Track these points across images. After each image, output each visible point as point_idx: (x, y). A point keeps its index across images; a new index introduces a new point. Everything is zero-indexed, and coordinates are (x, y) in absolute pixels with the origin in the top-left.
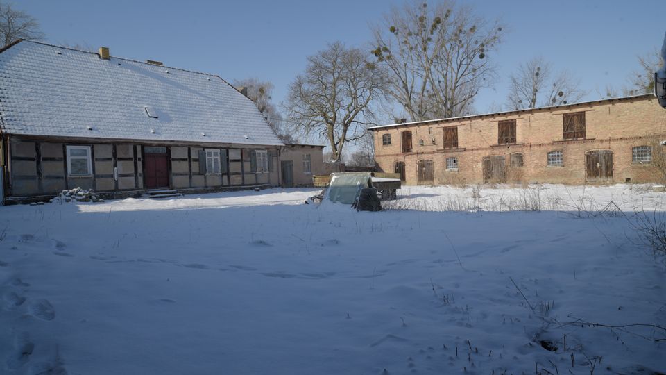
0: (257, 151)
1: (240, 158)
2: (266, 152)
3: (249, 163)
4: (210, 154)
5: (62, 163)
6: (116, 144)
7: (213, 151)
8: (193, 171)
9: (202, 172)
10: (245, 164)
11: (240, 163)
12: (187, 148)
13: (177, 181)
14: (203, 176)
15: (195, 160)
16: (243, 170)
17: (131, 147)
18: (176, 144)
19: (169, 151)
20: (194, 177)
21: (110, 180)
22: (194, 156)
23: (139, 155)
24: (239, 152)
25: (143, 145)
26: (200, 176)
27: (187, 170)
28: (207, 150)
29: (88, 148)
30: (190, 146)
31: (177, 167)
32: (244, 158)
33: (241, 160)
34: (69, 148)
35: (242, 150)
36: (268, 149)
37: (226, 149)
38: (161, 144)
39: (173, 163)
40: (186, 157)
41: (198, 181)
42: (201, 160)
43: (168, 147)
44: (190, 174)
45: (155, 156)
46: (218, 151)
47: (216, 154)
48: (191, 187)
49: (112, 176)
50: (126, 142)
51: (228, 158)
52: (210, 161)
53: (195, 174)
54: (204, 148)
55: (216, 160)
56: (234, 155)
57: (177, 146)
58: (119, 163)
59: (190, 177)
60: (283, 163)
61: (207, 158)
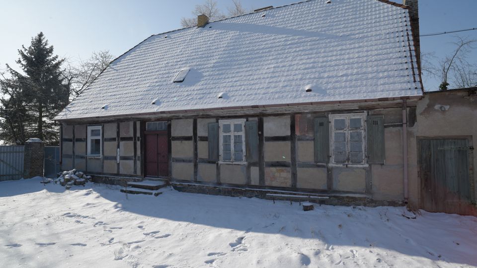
0: (333, 118)
1: (288, 133)
2: (363, 116)
3: (312, 143)
4: (227, 128)
5: (85, 143)
6: (119, 121)
7: (232, 122)
8: (200, 156)
9: (213, 160)
10: (299, 144)
11: (289, 143)
12: (191, 121)
14: (215, 165)
15: (203, 139)
16: (293, 159)
17: (131, 123)
18: (177, 116)
19: (169, 126)
20: (201, 166)
21: (113, 162)
22: (201, 132)
23: (138, 135)
24: (287, 121)
25: (143, 120)
26: (209, 165)
27: (190, 154)
28: (222, 122)
29: (100, 128)
30: (196, 117)
31: (180, 150)
32: (298, 133)
33: (292, 138)
34: (90, 128)
35: (293, 117)
36: (368, 109)
37: (257, 117)
39: (173, 143)
40: (191, 134)
41: (207, 172)
42: (212, 139)
43: (169, 120)
44: (196, 161)
45: (157, 134)
46: (242, 121)
47: (238, 128)
48: (196, 181)
49: (115, 158)
51: (261, 136)
52: (227, 139)
53: (203, 161)
54: (218, 118)
55: (238, 138)
56: (271, 127)
57: (178, 118)
58: (122, 143)
59: (196, 166)
60: (425, 144)
61: (222, 134)
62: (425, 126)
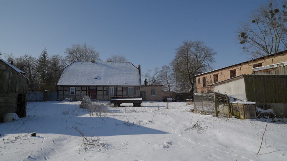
0: (129, 88)
1: (122, 90)
2: (133, 88)
3: (125, 92)
5: (68, 92)
6: (81, 86)
7: (111, 88)
8: (104, 94)
9: (107, 95)
10: (124, 92)
11: (122, 92)
12: (102, 87)
13: (98, 97)
15: (105, 91)
16: (123, 94)
17: (86, 87)
18: (99, 86)
19: (97, 88)
20: (104, 96)
21: (79, 96)
22: (105, 89)
23: (88, 90)
24: (122, 88)
25: (89, 87)
26: (106, 96)
27: (102, 94)
28: (109, 88)
29: (75, 88)
30: (103, 87)
31: (99, 93)
32: (123, 90)
33: (122, 91)
34: (70, 88)
35: (123, 87)
36: (134, 87)
37: (116, 87)
38: (94, 86)
39: (98, 92)
40: (102, 90)
41: (106, 97)
42: (107, 91)
43: (97, 87)
44: (103, 95)
45: (93, 90)
46: (113, 88)
47: (112, 89)
48: (103, 99)
49: (80, 95)
50: (84, 86)
51: (117, 91)
52: (110, 91)
53: (105, 95)
54: (108, 87)
55: (112, 91)
56: (119, 89)
58: (82, 92)
59: (103, 96)
60: (141, 92)
61: (109, 90)
62: (141, 89)
